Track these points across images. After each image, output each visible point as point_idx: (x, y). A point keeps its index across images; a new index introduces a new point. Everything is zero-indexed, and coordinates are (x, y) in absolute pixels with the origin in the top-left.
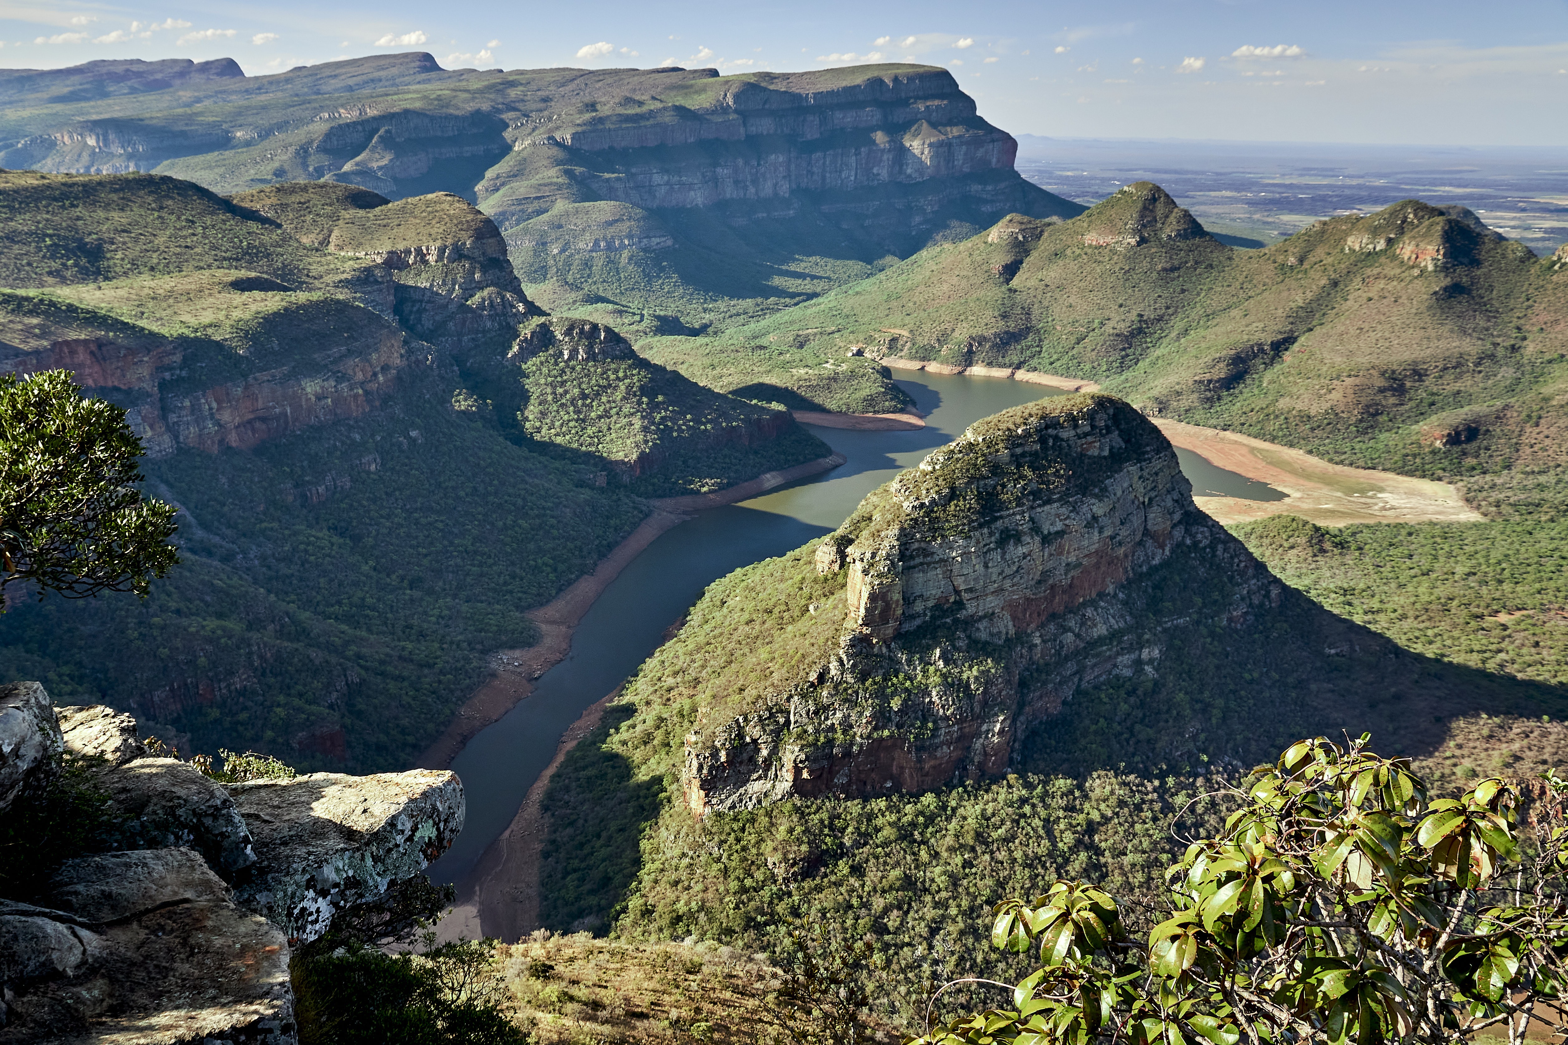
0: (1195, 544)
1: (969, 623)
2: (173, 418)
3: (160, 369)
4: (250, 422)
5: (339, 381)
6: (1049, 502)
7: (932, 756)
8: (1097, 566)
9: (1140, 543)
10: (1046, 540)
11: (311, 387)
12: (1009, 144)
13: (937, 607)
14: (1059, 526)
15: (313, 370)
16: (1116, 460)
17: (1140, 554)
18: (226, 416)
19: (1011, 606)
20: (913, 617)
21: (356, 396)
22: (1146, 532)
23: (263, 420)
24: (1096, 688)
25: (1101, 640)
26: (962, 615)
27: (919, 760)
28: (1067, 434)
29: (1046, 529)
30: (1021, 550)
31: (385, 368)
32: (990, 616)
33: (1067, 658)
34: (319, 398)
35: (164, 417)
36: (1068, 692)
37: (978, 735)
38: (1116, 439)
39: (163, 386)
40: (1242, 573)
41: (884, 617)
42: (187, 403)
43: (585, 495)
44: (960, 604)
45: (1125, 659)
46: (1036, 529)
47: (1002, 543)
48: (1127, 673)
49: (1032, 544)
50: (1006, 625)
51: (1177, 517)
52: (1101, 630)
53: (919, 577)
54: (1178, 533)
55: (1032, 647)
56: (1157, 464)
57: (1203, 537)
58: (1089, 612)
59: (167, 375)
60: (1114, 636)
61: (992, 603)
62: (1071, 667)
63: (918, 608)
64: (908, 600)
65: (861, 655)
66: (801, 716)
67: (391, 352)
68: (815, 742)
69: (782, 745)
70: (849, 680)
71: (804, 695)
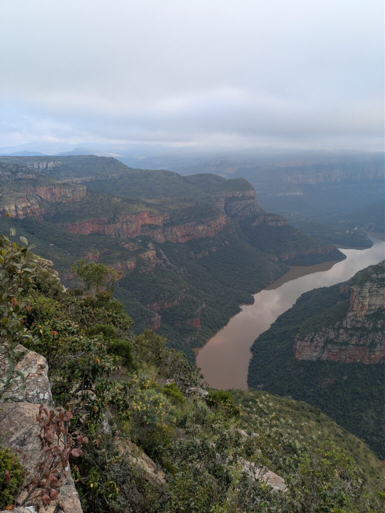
2: (166, 233)
3: (164, 220)
4: (185, 236)
5: (208, 226)
7: (374, 354)
11: (201, 228)
13: (380, 308)
15: (202, 223)
18: (179, 234)
20: (371, 310)
21: (212, 231)
23: (188, 235)
31: (220, 224)
34: (202, 231)
35: (163, 233)
39: (164, 225)
41: (362, 309)
42: (169, 229)
43: (271, 263)
53: (374, 298)
59: (165, 222)
63: (373, 307)
64: (370, 305)
65: (353, 320)
66: (332, 335)
67: (222, 220)
68: (336, 343)
69: (325, 343)
70: (349, 327)
71: (334, 329)
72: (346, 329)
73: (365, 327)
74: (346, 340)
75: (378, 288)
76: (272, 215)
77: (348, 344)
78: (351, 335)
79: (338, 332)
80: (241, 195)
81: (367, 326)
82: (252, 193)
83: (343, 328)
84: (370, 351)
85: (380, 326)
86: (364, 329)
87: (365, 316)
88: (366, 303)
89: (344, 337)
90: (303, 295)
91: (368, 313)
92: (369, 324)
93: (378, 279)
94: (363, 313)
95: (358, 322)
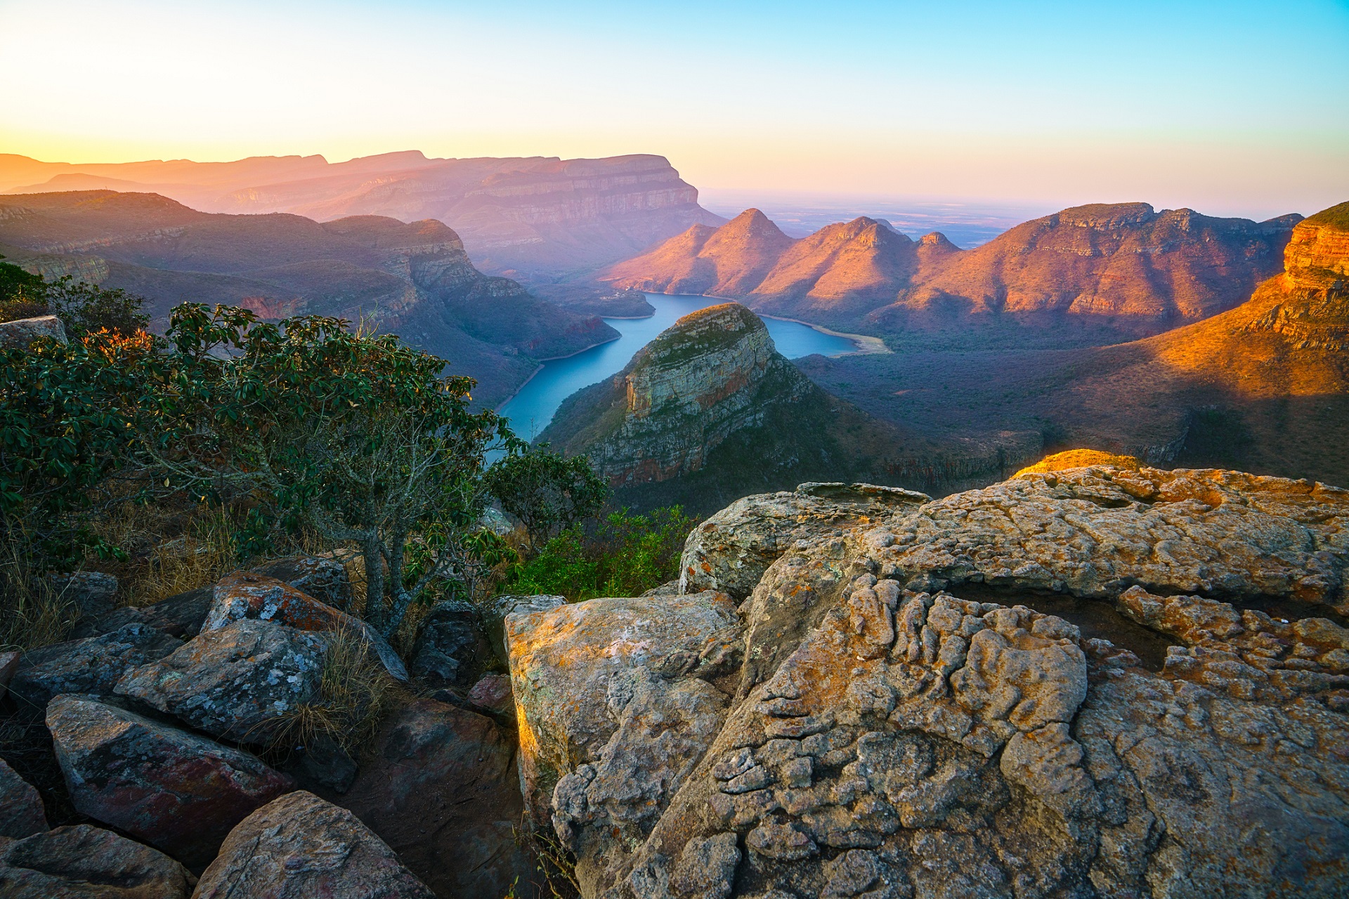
0: (777, 367)
1: (681, 407)
3: (297, 309)
5: (386, 311)
6: (714, 352)
7: (668, 466)
8: (735, 379)
9: (754, 368)
10: (712, 369)
12: (694, 192)
13: (667, 400)
14: (718, 362)
16: (742, 332)
17: (753, 373)
19: (699, 398)
20: (657, 405)
21: (395, 318)
22: (756, 363)
24: (738, 431)
25: (738, 411)
26: (678, 403)
27: (663, 468)
28: (721, 321)
29: (713, 364)
30: (702, 374)
31: (408, 304)
32: (690, 403)
33: (724, 420)
34: (377, 319)
36: (725, 435)
37: (687, 455)
38: (742, 325)
40: (797, 379)
41: (644, 406)
43: (507, 359)
44: (677, 399)
45: (749, 419)
46: (708, 365)
47: (694, 371)
48: (751, 425)
49: (708, 371)
50: (697, 407)
51: (768, 356)
52: (739, 407)
53: (659, 388)
54: (770, 363)
55: (709, 416)
56: (759, 334)
57: (780, 363)
58: (733, 399)
59: (301, 312)
60: (744, 409)
61: (691, 397)
62: (726, 423)
63: (659, 401)
64: (654, 399)
65: (635, 424)
66: (609, 451)
67: (411, 297)
68: (617, 462)
69: (602, 465)
70: (631, 435)
71: (611, 443)
72: (628, 439)
73: (652, 431)
74: (630, 454)
75: (662, 371)
76: (497, 279)
77: (633, 459)
78: (635, 446)
79: (618, 446)
80: (436, 250)
81: (654, 429)
82: (455, 245)
83: (623, 438)
84: (662, 463)
85: (671, 426)
86: (650, 433)
87: (650, 414)
88: (649, 397)
89: (626, 451)
90: (564, 402)
91: (654, 410)
92: (657, 426)
93: (660, 359)
94: (647, 411)
95: (642, 425)
